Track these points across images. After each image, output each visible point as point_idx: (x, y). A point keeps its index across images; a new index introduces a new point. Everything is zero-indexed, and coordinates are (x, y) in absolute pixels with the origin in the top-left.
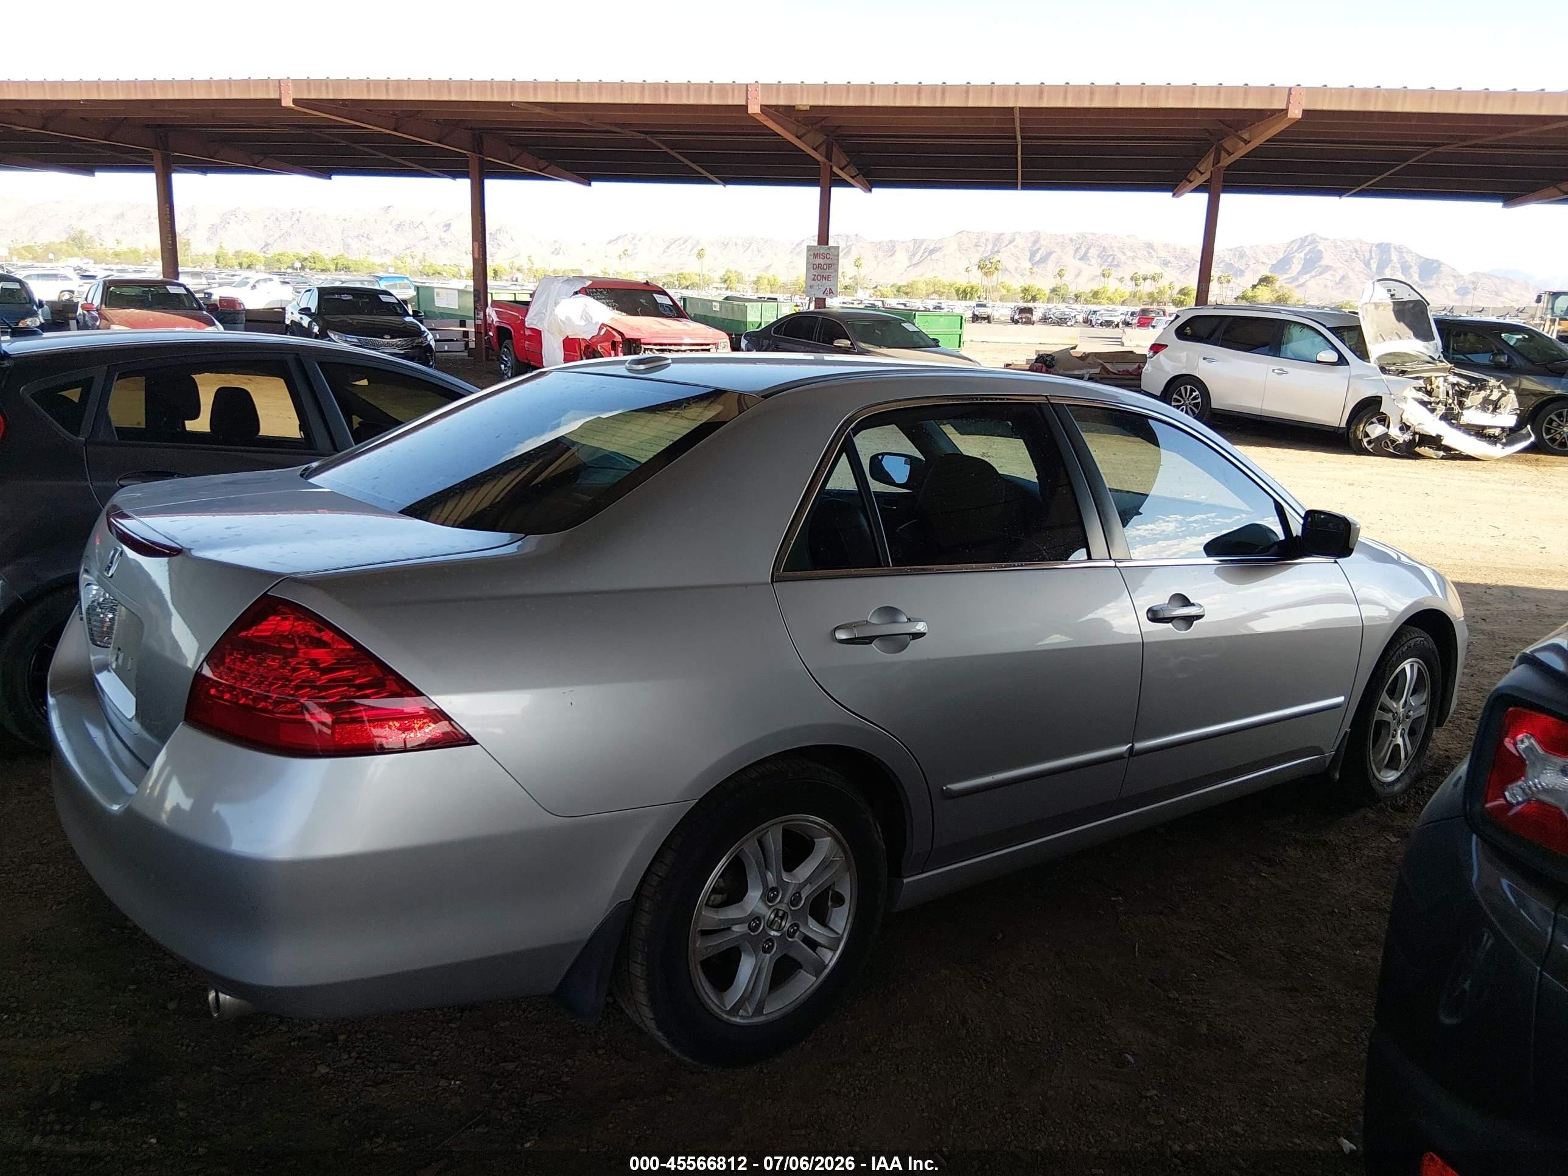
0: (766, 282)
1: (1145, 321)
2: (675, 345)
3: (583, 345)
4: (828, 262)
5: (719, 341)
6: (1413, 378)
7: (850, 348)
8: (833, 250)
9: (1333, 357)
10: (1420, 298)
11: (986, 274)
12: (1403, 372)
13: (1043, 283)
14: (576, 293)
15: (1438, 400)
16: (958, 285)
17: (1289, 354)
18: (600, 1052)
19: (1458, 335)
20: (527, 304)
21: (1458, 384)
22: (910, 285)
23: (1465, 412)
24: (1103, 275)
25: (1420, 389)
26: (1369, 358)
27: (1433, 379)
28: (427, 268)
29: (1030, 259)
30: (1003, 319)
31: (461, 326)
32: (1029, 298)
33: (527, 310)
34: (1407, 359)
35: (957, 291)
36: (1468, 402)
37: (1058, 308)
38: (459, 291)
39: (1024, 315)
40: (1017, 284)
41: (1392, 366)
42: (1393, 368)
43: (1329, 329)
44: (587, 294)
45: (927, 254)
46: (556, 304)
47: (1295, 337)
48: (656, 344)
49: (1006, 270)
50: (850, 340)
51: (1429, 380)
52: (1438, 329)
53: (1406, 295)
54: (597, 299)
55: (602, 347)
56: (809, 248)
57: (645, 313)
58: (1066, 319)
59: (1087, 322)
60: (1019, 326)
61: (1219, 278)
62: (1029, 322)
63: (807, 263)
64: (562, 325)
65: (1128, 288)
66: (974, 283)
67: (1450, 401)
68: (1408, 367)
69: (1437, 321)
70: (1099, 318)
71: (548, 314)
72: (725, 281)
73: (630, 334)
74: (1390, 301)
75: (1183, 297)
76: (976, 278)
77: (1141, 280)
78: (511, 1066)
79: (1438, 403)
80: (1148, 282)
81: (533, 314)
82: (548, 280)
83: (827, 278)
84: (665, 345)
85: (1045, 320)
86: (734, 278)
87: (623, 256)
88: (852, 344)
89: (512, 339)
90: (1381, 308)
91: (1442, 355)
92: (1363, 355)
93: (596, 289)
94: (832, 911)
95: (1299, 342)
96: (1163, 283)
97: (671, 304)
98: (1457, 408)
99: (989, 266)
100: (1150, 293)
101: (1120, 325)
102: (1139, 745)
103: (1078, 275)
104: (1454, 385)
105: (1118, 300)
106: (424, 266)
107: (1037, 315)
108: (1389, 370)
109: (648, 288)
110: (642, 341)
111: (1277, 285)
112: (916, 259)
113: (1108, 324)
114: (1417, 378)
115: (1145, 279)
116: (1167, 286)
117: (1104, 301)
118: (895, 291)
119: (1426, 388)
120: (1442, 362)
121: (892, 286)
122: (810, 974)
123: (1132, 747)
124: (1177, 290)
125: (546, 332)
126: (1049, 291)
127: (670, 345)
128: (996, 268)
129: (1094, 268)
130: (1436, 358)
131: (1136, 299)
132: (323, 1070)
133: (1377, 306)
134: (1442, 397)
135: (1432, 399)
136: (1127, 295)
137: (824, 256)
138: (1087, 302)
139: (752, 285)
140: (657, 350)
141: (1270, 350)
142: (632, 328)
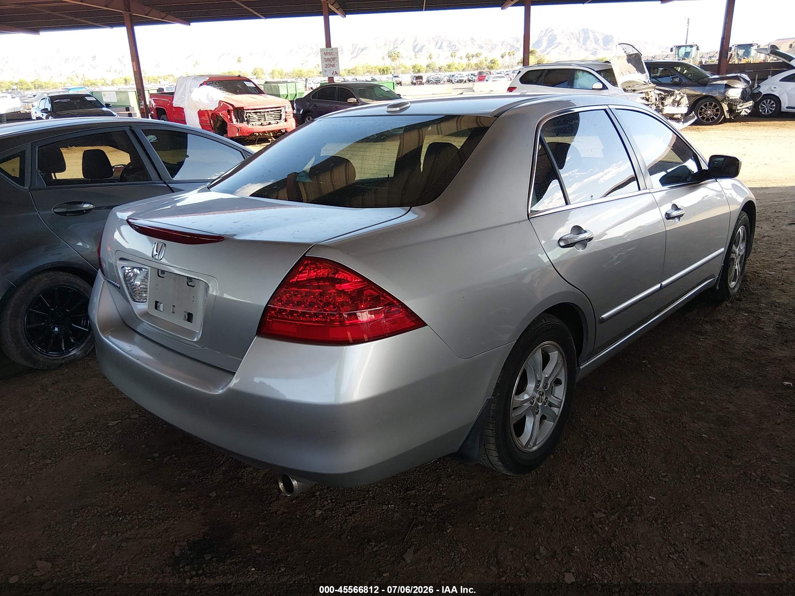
0: (277, 73)
1: (482, 78)
2: (263, 109)
3: (210, 113)
4: (333, 57)
5: (286, 105)
6: (640, 93)
7: (356, 103)
8: (334, 50)
9: (600, 86)
10: (638, 52)
11: (393, 60)
12: (634, 91)
13: (422, 62)
14: (201, 85)
15: (652, 103)
16: (379, 67)
17: (578, 87)
18: (453, 477)
19: (654, 69)
20: (172, 94)
21: (661, 94)
22: (355, 69)
23: (665, 108)
24: (452, 56)
25: (643, 98)
26: (617, 84)
27: (649, 92)
28: (87, 82)
29: (414, 50)
30: (407, 83)
31: (127, 111)
32: (417, 71)
33: (173, 98)
34: (635, 84)
35: (380, 70)
36: (666, 103)
37: (432, 75)
38: (116, 92)
39: (418, 80)
40: (409, 64)
41: (629, 88)
42: (630, 89)
43: (597, 72)
44: (208, 85)
45: (360, 51)
46: (191, 92)
47: (579, 77)
48: (252, 109)
49: (402, 57)
50: (355, 98)
51: (647, 93)
52: (647, 67)
53: (632, 51)
54: (214, 87)
55: (222, 114)
56: (322, 50)
57: (241, 93)
58: (439, 80)
59: (450, 81)
60: (417, 86)
61: (509, 53)
62: (421, 83)
63: (322, 58)
64: (196, 104)
65: (465, 62)
66: (387, 65)
67: (658, 103)
68: (636, 88)
69: (646, 63)
70: (456, 78)
71: (186, 98)
72: (255, 74)
73: (237, 105)
74: (625, 55)
75: (492, 64)
76: (388, 63)
77: (471, 57)
78: (413, 492)
79: (652, 105)
80: (474, 57)
81: (177, 99)
82: (182, 80)
83: (333, 66)
84: (257, 109)
85: (428, 82)
86: (260, 72)
87: (196, 65)
88: (357, 100)
89: (166, 114)
90: (620, 59)
91: (650, 80)
92: (614, 83)
93: (212, 81)
94: (555, 388)
95: (582, 80)
96: (482, 58)
97: (255, 86)
98: (661, 106)
99: (394, 55)
100: (476, 64)
101: (467, 81)
102: (664, 283)
103: (438, 57)
104: (659, 95)
105: (461, 69)
106: (85, 81)
107: (424, 80)
108: (628, 90)
109: (240, 79)
110: (245, 108)
111: (537, 55)
112: (354, 55)
113: (461, 81)
114: (642, 93)
115: (473, 57)
116: (484, 59)
117: (454, 70)
118: (347, 72)
119: (646, 97)
120: (650, 84)
121: (345, 70)
122: (551, 421)
123: (661, 285)
124: (489, 61)
125: (187, 109)
126: (425, 67)
127: (260, 109)
128: (397, 56)
129: (446, 52)
130: (647, 82)
131: (470, 67)
132: (319, 512)
133: (619, 58)
134: (654, 101)
135: (649, 103)
136: (465, 66)
137: (330, 54)
138: (445, 71)
139: (270, 75)
140: (253, 113)
141: (568, 85)
142: (237, 101)
